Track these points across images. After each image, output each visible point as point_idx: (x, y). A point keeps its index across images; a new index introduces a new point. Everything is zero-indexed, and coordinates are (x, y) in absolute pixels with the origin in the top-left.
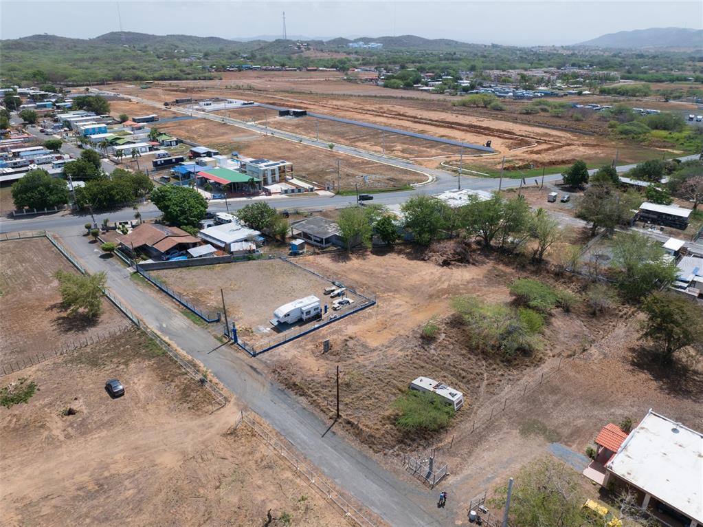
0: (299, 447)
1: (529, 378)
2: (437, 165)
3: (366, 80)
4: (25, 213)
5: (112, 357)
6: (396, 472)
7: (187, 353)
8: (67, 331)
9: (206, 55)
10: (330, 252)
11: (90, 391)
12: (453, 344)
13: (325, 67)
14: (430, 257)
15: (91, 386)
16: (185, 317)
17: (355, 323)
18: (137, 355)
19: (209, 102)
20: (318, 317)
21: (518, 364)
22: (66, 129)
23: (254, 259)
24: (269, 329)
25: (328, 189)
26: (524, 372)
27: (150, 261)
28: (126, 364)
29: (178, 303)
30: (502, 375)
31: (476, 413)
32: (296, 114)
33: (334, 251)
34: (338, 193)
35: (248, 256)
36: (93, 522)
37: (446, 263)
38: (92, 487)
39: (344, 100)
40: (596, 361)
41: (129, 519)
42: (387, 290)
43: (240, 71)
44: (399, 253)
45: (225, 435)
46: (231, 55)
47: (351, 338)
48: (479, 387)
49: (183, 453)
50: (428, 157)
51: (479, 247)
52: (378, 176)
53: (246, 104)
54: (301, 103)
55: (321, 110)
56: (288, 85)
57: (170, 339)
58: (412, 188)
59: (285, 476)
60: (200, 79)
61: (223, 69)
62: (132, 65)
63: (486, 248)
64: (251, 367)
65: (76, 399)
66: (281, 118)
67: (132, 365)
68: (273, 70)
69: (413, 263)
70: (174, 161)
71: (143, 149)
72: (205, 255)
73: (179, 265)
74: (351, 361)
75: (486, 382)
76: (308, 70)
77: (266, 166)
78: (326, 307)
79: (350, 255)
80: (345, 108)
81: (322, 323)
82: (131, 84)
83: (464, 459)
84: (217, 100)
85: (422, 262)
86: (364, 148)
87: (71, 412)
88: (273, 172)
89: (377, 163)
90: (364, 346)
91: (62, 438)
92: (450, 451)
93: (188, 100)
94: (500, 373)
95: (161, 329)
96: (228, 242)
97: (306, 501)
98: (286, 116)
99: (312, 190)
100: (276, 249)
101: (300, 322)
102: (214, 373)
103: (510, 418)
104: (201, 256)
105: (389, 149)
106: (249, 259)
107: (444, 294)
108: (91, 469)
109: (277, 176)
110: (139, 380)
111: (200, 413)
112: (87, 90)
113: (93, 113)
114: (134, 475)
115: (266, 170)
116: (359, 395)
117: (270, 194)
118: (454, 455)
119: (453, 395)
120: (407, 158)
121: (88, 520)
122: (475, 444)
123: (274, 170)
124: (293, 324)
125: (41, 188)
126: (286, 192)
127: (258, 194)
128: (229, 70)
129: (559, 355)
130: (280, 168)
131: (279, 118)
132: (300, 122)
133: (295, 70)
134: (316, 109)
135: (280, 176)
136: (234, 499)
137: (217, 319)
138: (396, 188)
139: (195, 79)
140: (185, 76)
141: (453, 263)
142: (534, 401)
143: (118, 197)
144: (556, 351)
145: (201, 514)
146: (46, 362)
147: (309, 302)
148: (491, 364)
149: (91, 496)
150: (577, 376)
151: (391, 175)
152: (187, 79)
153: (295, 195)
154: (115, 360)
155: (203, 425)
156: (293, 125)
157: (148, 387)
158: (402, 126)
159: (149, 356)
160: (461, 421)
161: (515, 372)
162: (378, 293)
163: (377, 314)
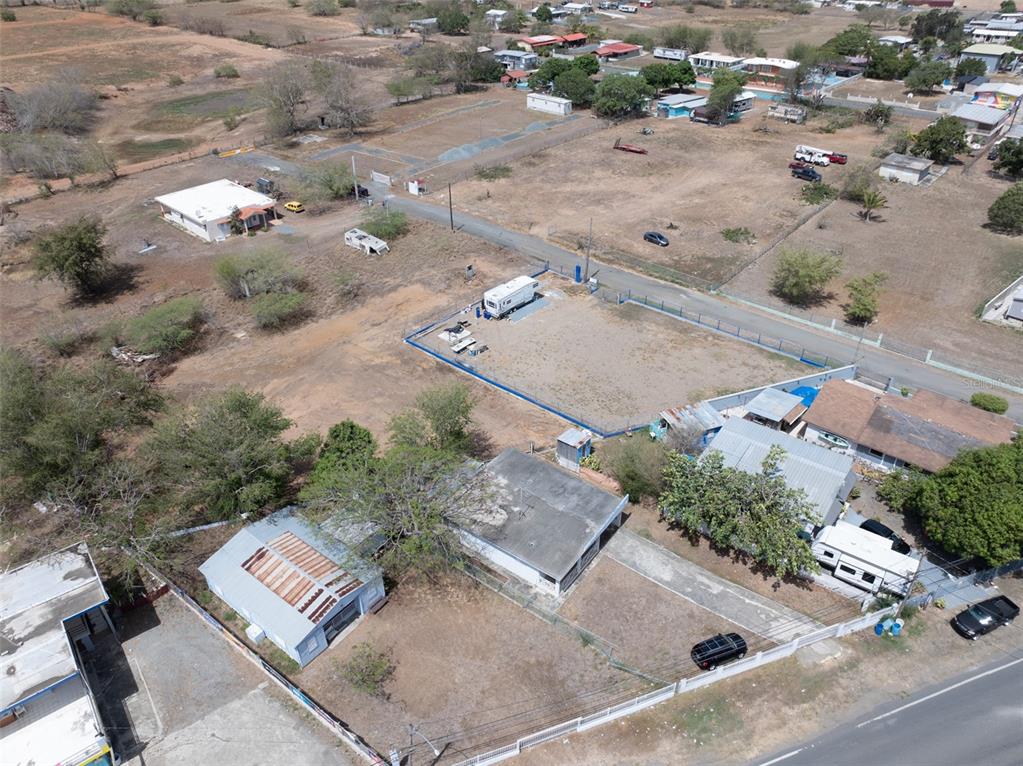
24: (547, 295)
162: (399, 362)
163: (406, 323)
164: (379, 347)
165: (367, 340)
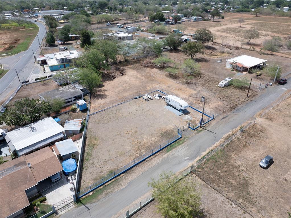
7: (218, 141)
15: (269, 177)
18: (226, 163)
24: (187, 116)
29: (153, 156)
57: (204, 151)
64: (223, 119)
65: (286, 180)
67: (238, 163)
95: (191, 158)
110: (251, 156)
157: (256, 150)
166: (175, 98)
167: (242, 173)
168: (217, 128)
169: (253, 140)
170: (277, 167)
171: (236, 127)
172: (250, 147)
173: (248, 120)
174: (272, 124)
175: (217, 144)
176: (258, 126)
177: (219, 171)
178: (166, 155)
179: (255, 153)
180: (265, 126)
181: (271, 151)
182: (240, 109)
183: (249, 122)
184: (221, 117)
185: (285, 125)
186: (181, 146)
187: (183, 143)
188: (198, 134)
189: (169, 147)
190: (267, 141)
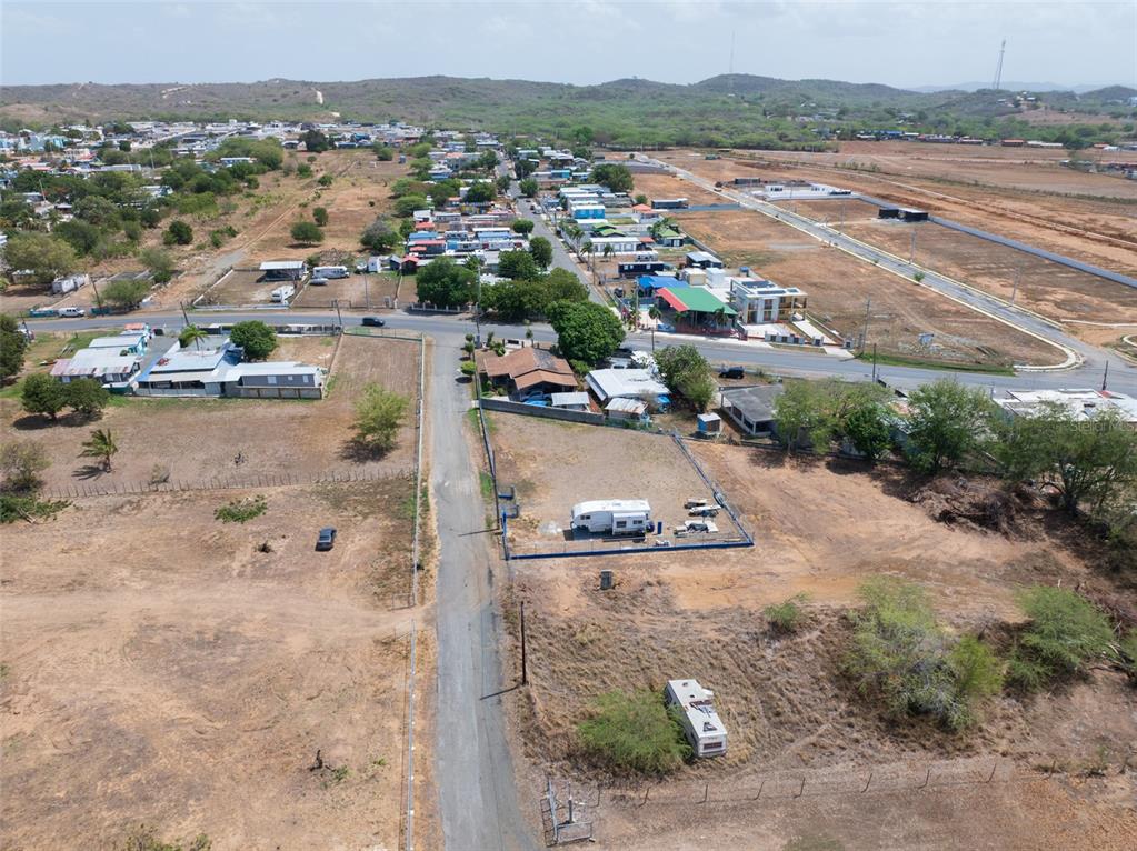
0: (441, 697)
1: (904, 767)
2: (1112, 338)
3: (1111, 167)
4: (424, 308)
5: (360, 503)
6: (525, 795)
7: (438, 527)
8: (346, 458)
9: (843, 112)
10: (757, 446)
11: (304, 534)
12: (817, 654)
13: (1044, 140)
14: (924, 499)
15: (311, 528)
16: (479, 481)
17: (689, 563)
18: (387, 509)
19: (780, 187)
20: (637, 535)
21: (905, 736)
22: (560, 208)
23: (634, 429)
24: (560, 530)
25: (848, 346)
26: (908, 755)
27: (506, 399)
28: (366, 516)
29: (488, 461)
30: (857, 741)
31: (739, 778)
32: (910, 217)
33: (765, 446)
34: (859, 356)
35: (628, 421)
36: (177, 672)
37: (947, 518)
38: (209, 636)
39: (1028, 201)
40: (1101, 806)
41: (205, 687)
42: (796, 531)
43: (878, 140)
44: (875, 477)
45: (377, 642)
46: (883, 113)
47: (659, 583)
48: (792, 741)
49: (318, 642)
50: (1106, 321)
51: (1048, 507)
52: (963, 340)
53: (836, 194)
54: (943, 199)
55: (968, 214)
56: (945, 167)
57: (436, 503)
58: (1011, 373)
59: (390, 724)
60: (803, 150)
61: (851, 136)
62: (717, 123)
63: (1062, 514)
64: (490, 572)
65: (284, 537)
66: (880, 221)
67: (371, 519)
68: (937, 141)
69: (886, 499)
70: (648, 267)
71: (628, 247)
72: (571, 406)
73: (533, 412)
74: (625, 616)
75: (813, 739)
76: (1005, 145)
77: (760, 293)
78: (660, 524)
79: (787, 459)
80: (1017, 216)
81: (639, 546)
82: (697, 152)
83: (641, 834)
84: (802, 184)
85: (905, 503)
86: (987, 288)
87: (265, 549)
88: (768, 305)
89: (985, 317)
90: (667, 602)
91: (235, 573)
92: (632, 811)
93: (755, 181)
94: (855, 735)
95: (439, 489)
96: (610, 394)
97: (382, 768)
98: (890, 220)
99: (818, 342)
100: (681, 422)
101: (607, 534)
102: (441, 563)
103: (795, 815)
104: (564, 406)
105: (1034, 296)
106: (627, 426)
107: (891, 568)
108: (226, 617)
109: (775, 312)
110: (360, 540)
111: (380, 604)
112: (632, 156)
113: (608, 190)
114: (252, 643)
115: (757, 299)
116: (584, 666)
117: (745, 337)
118: (634, 818)
119: (707, 727)
120: (1057, 319)
121: (176, 668)
122: (686, 823)
123: (771, 300)
124: (596, 535)
125: (446, 279)
126: (773, 338)
127: (727, 334)
128: (859, 138)
129: (1024, 756)
130: (783, 299)
131: (875, 221)
132: (907, 230)
133: (980, 143)
134: (957, 212)
135: (781, 312)
136: (312, 721)
137: (509, 494)
138: (979, 367)
139: (796, 149)
140: (781, 143)
141: (963, 520)
142: (872, 810)
143: (529, 306)
144: (1022, 748)
145: (268, 718)
146: (296, 487)
147: (630, 508)
148: (850, 714)
149: (201, 645)
150: (1021, 813)
151: (994, 342)
152: (783, 149)
153: (785, 347)
154: (359, 508)
155: (368, 620)
156: (888, 235)
157: (361, 551)
158: (1105, 259)
159: (396, 516)
160: (702, 777)
161: (888, 746)
162: (774, 531)
163: (738, 562)
164: (785, 550)
165: (793, 562)
166: (619, 505)
167: (352, 513)
168: (471, 547)
169: (381, 566)
170: (306, 546)
171: (440, 571)
172: (375, 552)
173: (435, 606)
174: (372, 631)
175: (433, 524)
176: (398, 603)
177: (386, 497)
178: (476, 470)
179: (358, 548)
180: (384, 615)
181: (331, 565)
182: (491, 626)
183: (428, 604)
184: (496, 572)
185: (336, 652)
186: (478, 489)
187: (482, 493)
188: (484, 516)
189: (490, 480)
190: (352, 583)
